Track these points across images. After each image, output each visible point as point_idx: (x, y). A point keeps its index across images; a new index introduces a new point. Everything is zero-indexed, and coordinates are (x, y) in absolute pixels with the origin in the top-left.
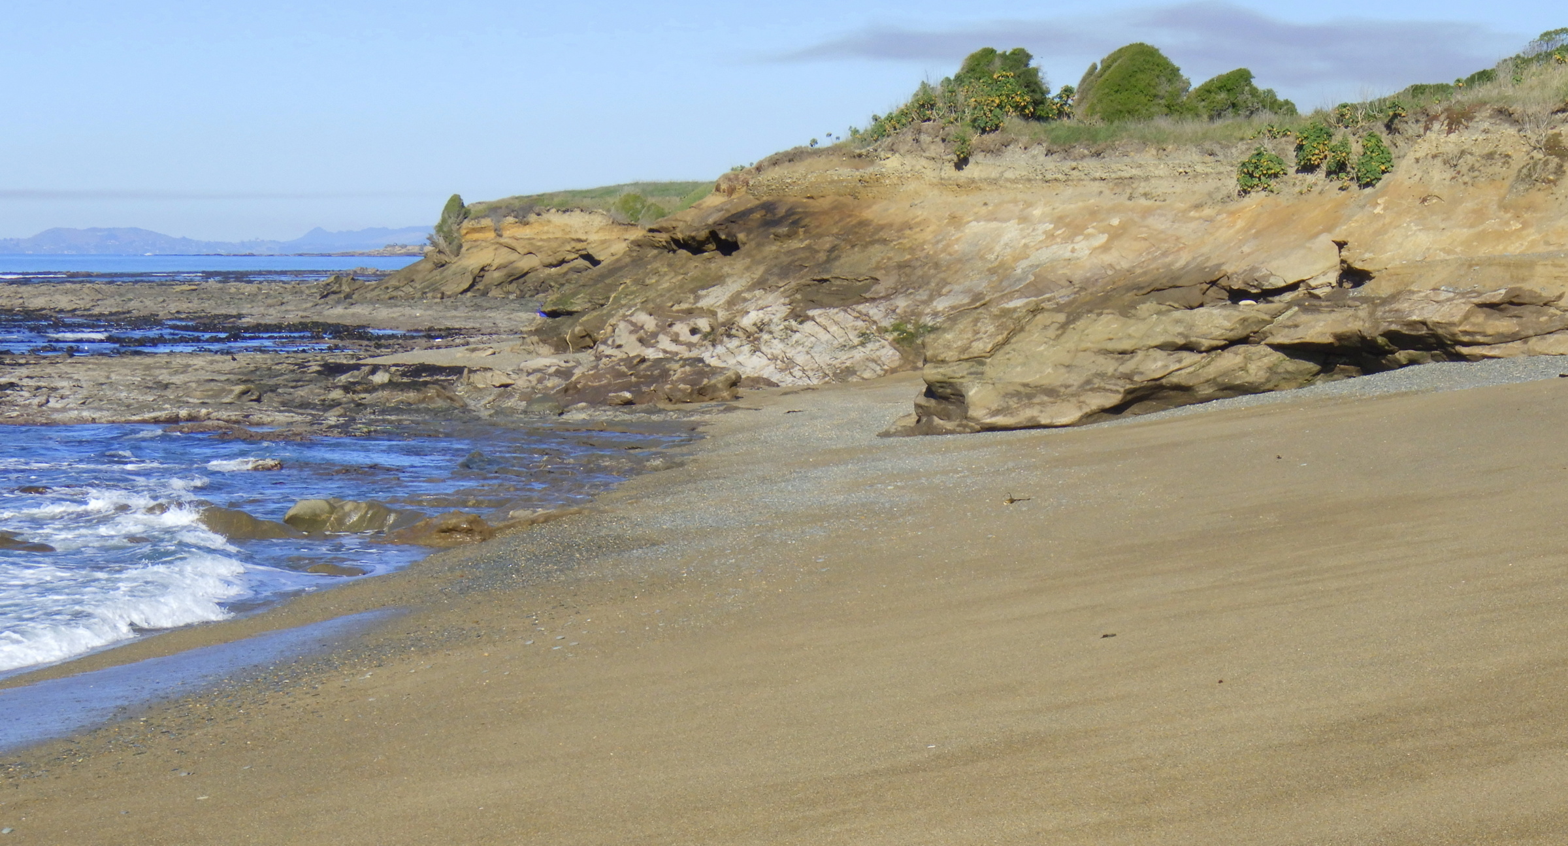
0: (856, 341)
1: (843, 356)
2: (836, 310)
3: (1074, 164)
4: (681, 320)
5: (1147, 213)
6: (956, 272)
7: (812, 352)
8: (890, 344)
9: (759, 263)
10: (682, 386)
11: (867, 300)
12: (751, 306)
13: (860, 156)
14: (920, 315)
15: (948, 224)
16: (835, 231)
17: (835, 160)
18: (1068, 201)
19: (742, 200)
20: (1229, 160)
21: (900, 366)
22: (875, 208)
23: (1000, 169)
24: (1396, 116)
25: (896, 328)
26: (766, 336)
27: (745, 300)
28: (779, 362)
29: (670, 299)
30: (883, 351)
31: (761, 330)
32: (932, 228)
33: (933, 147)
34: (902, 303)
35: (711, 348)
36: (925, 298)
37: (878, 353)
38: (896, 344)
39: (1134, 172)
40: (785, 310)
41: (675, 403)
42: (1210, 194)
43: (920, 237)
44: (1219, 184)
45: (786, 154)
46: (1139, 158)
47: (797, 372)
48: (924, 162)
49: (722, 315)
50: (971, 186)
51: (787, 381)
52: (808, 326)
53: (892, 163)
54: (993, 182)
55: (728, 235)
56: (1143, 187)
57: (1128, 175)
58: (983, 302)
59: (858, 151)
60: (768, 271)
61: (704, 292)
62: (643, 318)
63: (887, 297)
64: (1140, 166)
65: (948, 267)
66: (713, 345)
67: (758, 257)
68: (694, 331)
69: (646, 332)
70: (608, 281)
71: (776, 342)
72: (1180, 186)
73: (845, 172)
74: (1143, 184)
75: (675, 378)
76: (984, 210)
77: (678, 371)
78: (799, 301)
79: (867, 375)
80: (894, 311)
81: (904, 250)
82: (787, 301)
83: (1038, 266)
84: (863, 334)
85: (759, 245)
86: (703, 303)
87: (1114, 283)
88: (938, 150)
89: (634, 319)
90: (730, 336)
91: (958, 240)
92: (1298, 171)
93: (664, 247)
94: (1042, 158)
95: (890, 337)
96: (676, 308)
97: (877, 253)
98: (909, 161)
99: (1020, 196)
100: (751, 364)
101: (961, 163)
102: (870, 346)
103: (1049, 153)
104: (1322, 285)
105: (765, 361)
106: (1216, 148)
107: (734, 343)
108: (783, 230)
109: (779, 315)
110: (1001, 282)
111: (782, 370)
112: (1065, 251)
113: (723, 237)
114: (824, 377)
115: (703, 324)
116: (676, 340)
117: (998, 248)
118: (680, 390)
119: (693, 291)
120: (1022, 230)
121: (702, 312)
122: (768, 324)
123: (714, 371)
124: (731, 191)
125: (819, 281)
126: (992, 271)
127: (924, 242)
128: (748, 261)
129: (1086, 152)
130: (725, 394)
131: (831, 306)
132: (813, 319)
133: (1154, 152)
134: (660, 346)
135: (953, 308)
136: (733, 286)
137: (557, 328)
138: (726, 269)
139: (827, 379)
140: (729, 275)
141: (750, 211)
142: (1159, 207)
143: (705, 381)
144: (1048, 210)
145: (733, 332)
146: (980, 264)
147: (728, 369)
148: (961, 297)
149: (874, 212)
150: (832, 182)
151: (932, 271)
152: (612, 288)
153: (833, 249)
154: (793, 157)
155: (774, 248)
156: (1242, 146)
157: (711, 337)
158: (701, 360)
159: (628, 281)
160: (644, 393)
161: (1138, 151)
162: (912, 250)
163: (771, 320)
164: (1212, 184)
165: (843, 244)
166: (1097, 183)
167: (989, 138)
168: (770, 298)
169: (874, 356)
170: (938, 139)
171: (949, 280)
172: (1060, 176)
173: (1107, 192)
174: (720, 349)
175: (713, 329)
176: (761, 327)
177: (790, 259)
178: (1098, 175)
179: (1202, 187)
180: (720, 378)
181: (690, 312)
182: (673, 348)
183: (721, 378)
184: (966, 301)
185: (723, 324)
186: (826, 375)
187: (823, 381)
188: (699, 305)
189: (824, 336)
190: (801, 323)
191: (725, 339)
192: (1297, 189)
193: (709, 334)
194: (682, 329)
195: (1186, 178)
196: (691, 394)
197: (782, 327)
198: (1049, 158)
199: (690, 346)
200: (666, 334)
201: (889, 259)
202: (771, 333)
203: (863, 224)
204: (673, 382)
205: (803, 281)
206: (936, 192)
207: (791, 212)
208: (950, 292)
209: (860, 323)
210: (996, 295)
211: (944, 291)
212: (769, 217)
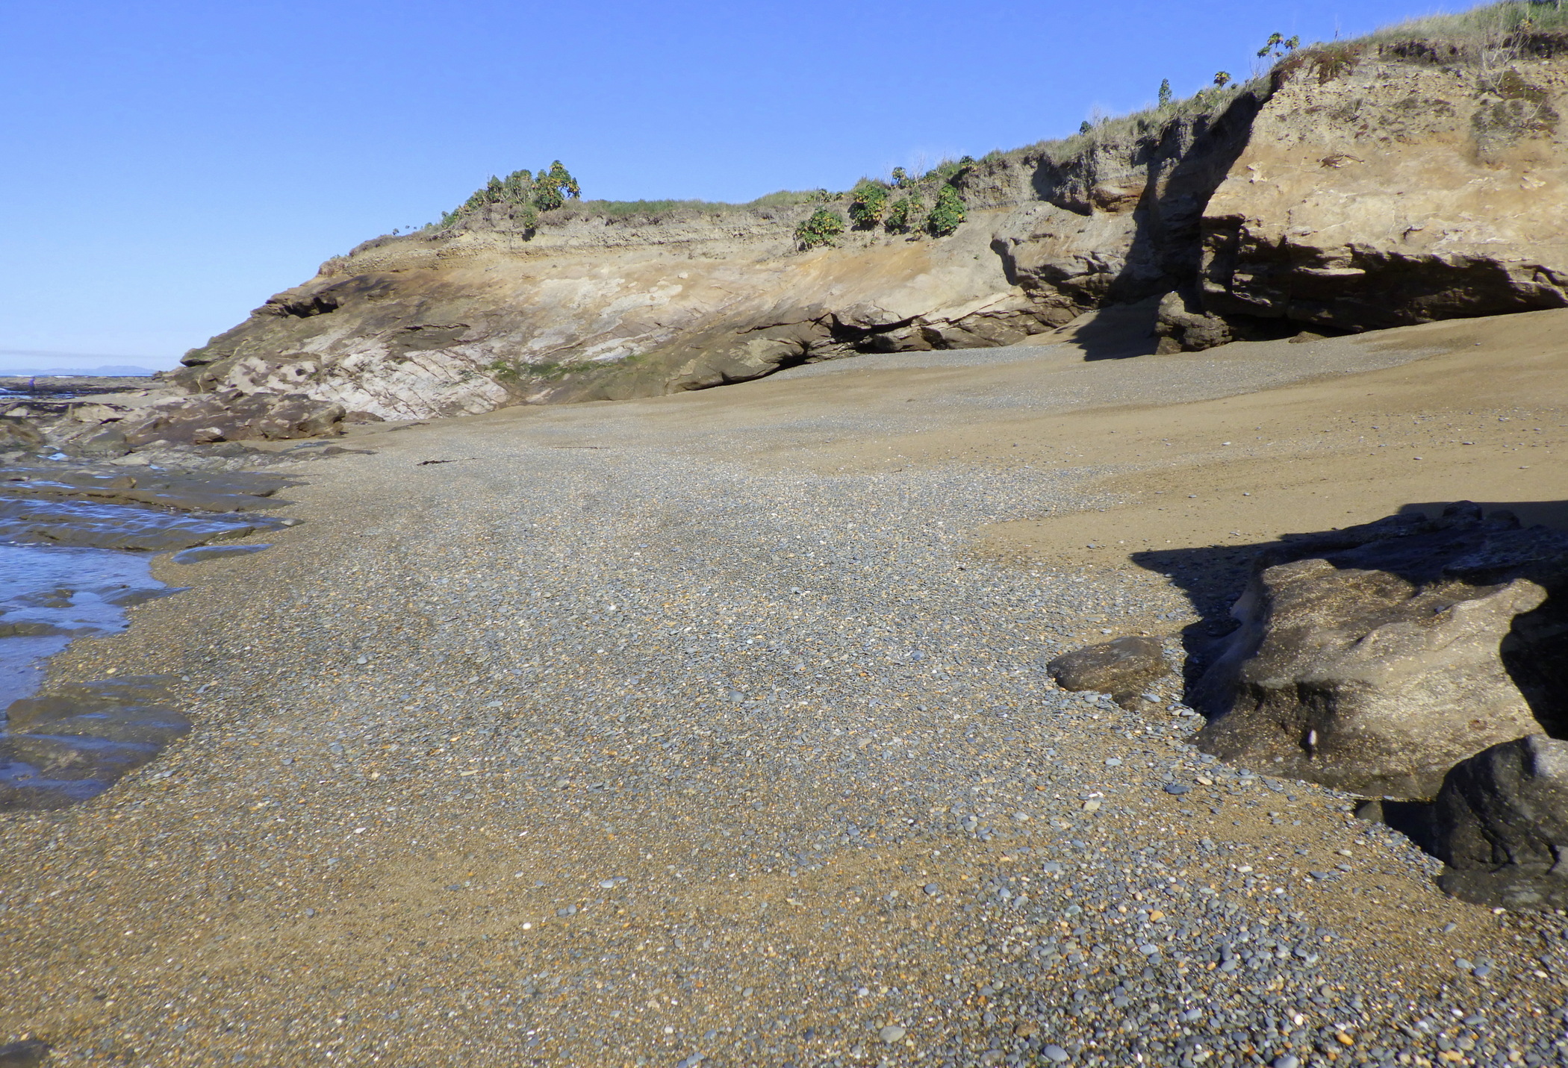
0: (458, 378)
1: (447, 392)
2: (432, 352)
3: (634, 231)
4: (289, 363)
5: (711, 268)
6: (543, 318)
7: (414, 388)
8: (493, 380)
9: (357, 316)
10: (279, 421)
11: (460, 343)
12: (351, 350)
13: (435, 238)
14: (517, 354)
15: (523, 283)
16: (421, 291)
17: (414, 244)
18: (632, 260)
19: (340, 277)
20: (785, 221)
21: (509, 401)
22: (453, 274)
23: (565, 238)
24: (967, 170)
25: (495, 366)
26: (367, 375)
27: (346, 346)
28: (381, 398)
29: (279, 346)
30: (487, 388)
31: (362, 370)
32: (509, 286)
33: (502, 223)
34: (497, 345)
35: (315, 386)
36: (519, 339)
37: (482, 389)
38: (500, 379)
39: (691, 236)
40: (384, 353)
41: (272, 440)
42: (769, 252)
43: (500, 293)
44: (776, 243)
45: (374, 241)
46: (694, 224)
47: (401, 407)
48: (495, 236)
49: (325, 358)
50: (540, 253)
51: (392, 416)
52: (407, 366)
53: (467, 238)
54: (560, 249)
55: (328, 300)
56: (700, 249)
57: (685, 239)
58: (578, 342)
59: (432, 235)
60: (364, 323)
61: (309, 340)
62: (255, 362)
63: (480, 340)
64: (696, 231)
65: (534, 314)
66: (318, 384)
67: (356, 312)
68: (300, 372)
69: (258, 374)
70: (234, 339)
71: (377, 380)
72: (736, 247)
73: (425, 252)
74: (699, 246)
75: (272, 412)
76: (554, 271)
77: (277, 406)
78: (395, 346)
79: (475, 409)
80: (490, 351)
81: (488, 302)
82: (385, 345)
83: (622, 312)
84: (463, 372)
85: (356, 304)
86: (307, 349)
87: (709, 323)
88: (507, 225)
89: (247, 363)
90: (332, 375)
91: (536, 294)
92: (854, 229)
93: (279, 314)
94: (603, 228)
95: (492, 374)
96: (284, 353)
97: (462, 306)
98: (481, 236)
99: (584, 260)
100: (355, 400)
101: (529, 234)
102: (472, 382)
103: (610, 222)
104: (938, 321)
105: (368, 397)
106: (772, 212)
107: (337, 381)
108: (377, 291)
109: (378, 357)
110: (591, 325)
111: (385, 406)
112: (645, 299)
113: (325, 302)
114: (430, 412)
115: (309, 366)
116: (283, 380)
117: (577, 299)
118: (277, 426)
119: (299, 340)
120: (595, 284)
121: (307, 356)
122: (368, 365)
123: (315, 405)
124: (331, 273)
125: (412, 329)
126: (579, 317)
127: (505, 296)
128: (347, 315)
129: (645, 220)
130: (329, 430)
131: (426, 349)
132: (411, 360)
133: (709, 219)
134: (269, 385)
135: (549, 348)
136: (334, 336)
137: (191, 374)
138: (328, 322)
139: (433, 414)
140: (330, 327)
141: (347, 282)
142: (722, 264)
143: (306, 416)
144: (614, 269)
145: (336, 372)
146: (564, 311)
147: (331, 403)
148: (554, 338)
149: (453, 276)
150: (414, 258)
151: (519, 318)
152: (237, 343)
153: (421, 304)
154: (379, 243)
155: (369, 306)
156: (798, 209)
157: (316, 377)
158: (306, 397)
159: (250, 339)
160: (238, 428)
161: (693, 218)
162: (495, 303)
163: (371, 361)
164: (768, 243)
165: (430, 300)
166: (656, 246)
167: (552, 214)
168: (369, 343)
169: (479, 391)
170: (507, 217)
171: (538, 324)
172: (622, 242)
173: (666, 254)
174: (324, 387)
175: (317, 370)
176: (362, 367)
177: (383, 313)
178: (656, 240)
179: (759, 247)
180: (322, 413)
181: (296, 357)
182: (281, 386)
183: (324, 412)
184: (561, 341)
185: (326, 366)
186: (432, 410)
187: (429, 416)
188: (304, 350)
189: (425, 375)
190: (400, 363)
191: (329, 378)
192: (859, 243)
193: (314, 374)
194: (289, 371)
195: (741, 240)
196: (289, 429)
197: (382, 367)
198: (610, 227)
199: (296, 384)
200: (275, 374)
201: (476, 309)
202: (372, 372)
203: (444, 285)
204: (270, 418)
205: (398, 329)
206: (507, 259)
207: (380, 282)
208: (542, 334)
209: (458, 362)
210: (590, 336)
211: (536, 333)
212: (362, 285)
